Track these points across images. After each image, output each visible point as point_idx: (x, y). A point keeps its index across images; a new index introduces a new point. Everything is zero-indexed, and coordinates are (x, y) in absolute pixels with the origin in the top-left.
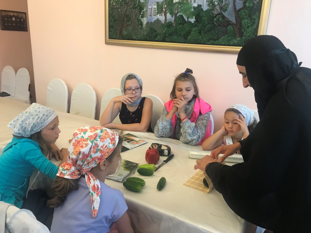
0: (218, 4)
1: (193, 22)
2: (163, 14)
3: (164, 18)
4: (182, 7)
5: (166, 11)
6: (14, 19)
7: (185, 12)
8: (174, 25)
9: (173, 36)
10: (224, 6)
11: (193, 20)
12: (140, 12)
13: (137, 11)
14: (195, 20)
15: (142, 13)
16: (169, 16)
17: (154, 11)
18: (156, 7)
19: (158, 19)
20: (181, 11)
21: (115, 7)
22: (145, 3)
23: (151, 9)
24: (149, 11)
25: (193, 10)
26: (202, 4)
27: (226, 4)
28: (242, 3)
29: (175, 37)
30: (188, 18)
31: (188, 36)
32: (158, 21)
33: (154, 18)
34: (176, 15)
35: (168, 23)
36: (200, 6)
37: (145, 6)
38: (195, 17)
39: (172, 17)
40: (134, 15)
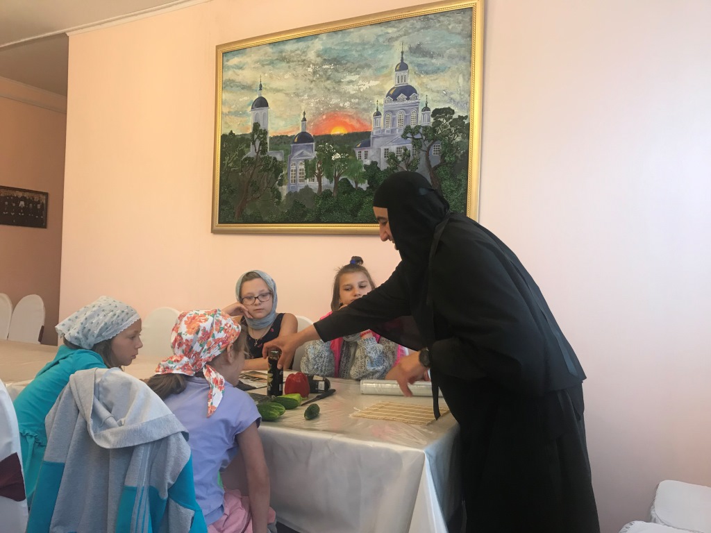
0: (403, 160)
1: (365, 189)
2: (316, 178)
3: (318, 185)
4: (346, 165)
5: (320, 173)
6: (22, 203)
7: (351, 174)
8: (335, 194)
9: (332, 212)
10: (412, 162)
11: (364, 186)
12: (276, 177)
13: (271, 175)
14: (368, 186)
15: (279, 178)
16: (325, 180)
17: (300, 174)
18: (303, 167)
19: (307, 187)
20: (345, 173)
21: (232, 169)
22: (285, 162)
23: (296, 171)
24: (291, 175)
25: (364, 170)
26: (377, 160)
27: (414, 159)
28: (439, 158)
29: (336, 214)
30: (357, 183)
31: (357, 211)
32: (307, 189)
33: (301, 185)
34: (337, 178)
35: (324, 192)
36: (374, 164)
37: (284, 166)
38: (368, 181)
39: (331, 182)
40: (265, 181)
